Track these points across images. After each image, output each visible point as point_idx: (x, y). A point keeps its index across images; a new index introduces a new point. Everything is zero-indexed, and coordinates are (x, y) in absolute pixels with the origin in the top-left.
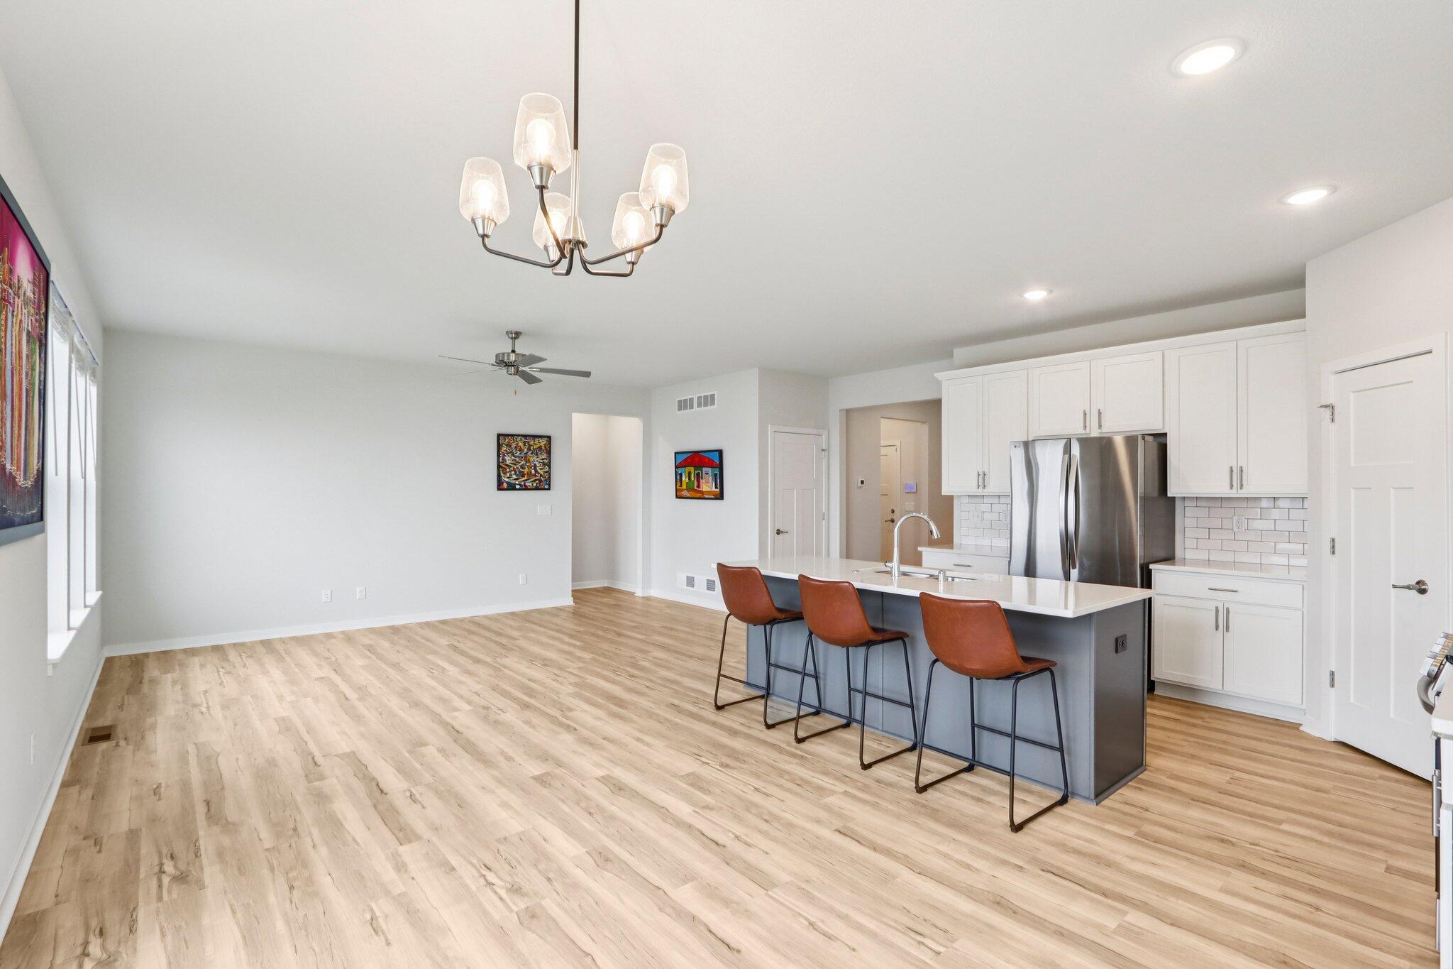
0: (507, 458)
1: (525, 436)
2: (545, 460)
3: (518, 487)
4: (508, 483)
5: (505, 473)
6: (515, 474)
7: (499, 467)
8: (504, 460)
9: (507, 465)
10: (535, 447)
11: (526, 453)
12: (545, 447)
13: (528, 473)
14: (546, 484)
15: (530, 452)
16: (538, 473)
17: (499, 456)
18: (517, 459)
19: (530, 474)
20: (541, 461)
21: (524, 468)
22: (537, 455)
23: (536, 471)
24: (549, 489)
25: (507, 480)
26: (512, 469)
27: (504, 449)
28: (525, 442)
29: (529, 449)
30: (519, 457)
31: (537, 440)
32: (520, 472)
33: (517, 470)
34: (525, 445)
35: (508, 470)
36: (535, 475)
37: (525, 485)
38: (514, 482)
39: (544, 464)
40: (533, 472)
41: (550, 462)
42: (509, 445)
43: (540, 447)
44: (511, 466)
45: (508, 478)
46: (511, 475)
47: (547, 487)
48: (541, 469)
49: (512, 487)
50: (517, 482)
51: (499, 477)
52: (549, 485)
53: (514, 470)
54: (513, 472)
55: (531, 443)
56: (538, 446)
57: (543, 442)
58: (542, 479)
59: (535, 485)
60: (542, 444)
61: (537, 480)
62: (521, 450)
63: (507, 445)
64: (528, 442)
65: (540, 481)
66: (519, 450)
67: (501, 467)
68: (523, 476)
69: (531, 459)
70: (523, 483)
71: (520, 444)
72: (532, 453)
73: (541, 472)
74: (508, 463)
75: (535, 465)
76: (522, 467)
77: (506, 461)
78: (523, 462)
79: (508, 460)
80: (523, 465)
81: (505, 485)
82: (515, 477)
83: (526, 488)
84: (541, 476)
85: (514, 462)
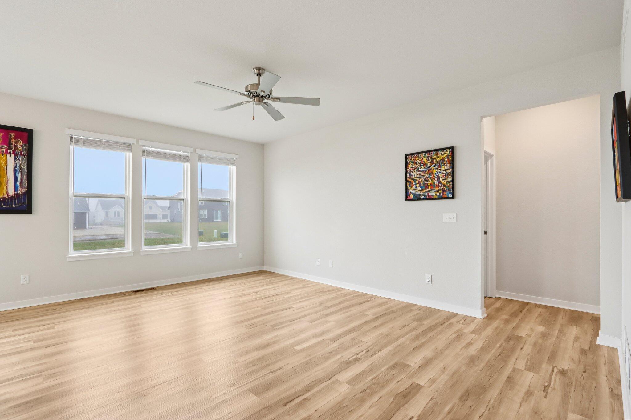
0: (413, 173)
1: (428, 152)
2: (448, 171)
3: (422, 197)
4: (414, 195)
5: (411, 186)
6: (420, 186)
7: (407, 181)
8: (411, 175)
9: (413, 179)
10: (438, 159)
11: (429, 167)
12: (448, 158)
13: (431, 185)
14: (450, 193)
15: (433, 165)
16: (441, 183)
17: (406, 173)
18: (421, 173)
19: (433, 186)
20: (444, 172)
21: (427, 181)
22: (440, 166)
23: (439, 182)
24: (453, 197)
25: (413, 192)
26: (417, 182)
27: (410, 166)
28: (428, 157)
29: (432, 163)
30: (423, 171)
31: (439, 153)
32: (424, 184)
33: (422, 183)
34: (428, 160)
35: (414, 183)
36: (438, 186)
37: (428, 195)
38: (419, 193)
39: (447, 175)
40: (436, 183)
41: (453, 171)
42: (415, 163)
43: (443, 159)
44: (416, 180)
45: (414, 190)
46: (416, 187)
47: (450, 196)
48: (444, 180)
49: (417, 198)
50: (421, 193)
51: (407, 189)
52: (453, 194)
53: (419, 183)
54: (418, 185)
55: (434, 157)
56: (441, 158)
57: (445, 154)
58: (446, 189)
59: (438, 194)
60: (445, 156)
61: (440, 190)
62: (425, 165)
63: (413, 163)
64: (431, 157)
65: (444, 191)
66: (423, 165)
67: (408, 181)
68: (427, 187)
69: (434, 171)
70: (426, 194)
71: (425, 160)
72: (435, 166)
73: (444, 182)
74: (414, 177)
75: (438, 176)
76: (426, 179)
77: (412, 176)
78: (427, 175)
79: (414, 174)
80: (427, 178)
81: (411, 196)
82: (419, 189)
83: (430, 198)
84: (444, 186)
85: (419, 176)
